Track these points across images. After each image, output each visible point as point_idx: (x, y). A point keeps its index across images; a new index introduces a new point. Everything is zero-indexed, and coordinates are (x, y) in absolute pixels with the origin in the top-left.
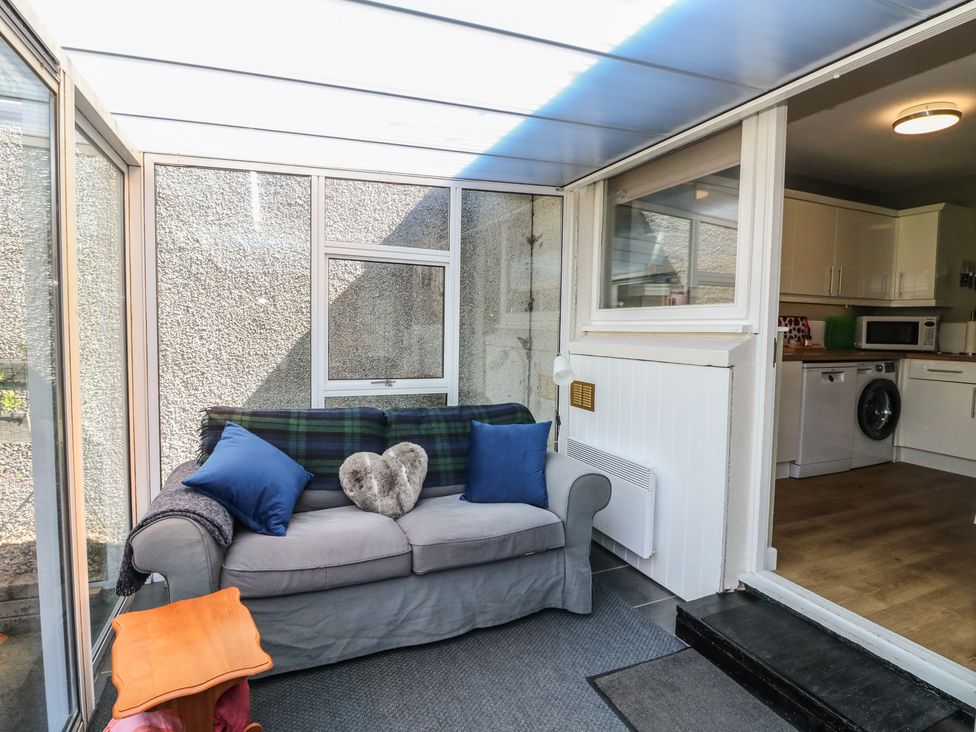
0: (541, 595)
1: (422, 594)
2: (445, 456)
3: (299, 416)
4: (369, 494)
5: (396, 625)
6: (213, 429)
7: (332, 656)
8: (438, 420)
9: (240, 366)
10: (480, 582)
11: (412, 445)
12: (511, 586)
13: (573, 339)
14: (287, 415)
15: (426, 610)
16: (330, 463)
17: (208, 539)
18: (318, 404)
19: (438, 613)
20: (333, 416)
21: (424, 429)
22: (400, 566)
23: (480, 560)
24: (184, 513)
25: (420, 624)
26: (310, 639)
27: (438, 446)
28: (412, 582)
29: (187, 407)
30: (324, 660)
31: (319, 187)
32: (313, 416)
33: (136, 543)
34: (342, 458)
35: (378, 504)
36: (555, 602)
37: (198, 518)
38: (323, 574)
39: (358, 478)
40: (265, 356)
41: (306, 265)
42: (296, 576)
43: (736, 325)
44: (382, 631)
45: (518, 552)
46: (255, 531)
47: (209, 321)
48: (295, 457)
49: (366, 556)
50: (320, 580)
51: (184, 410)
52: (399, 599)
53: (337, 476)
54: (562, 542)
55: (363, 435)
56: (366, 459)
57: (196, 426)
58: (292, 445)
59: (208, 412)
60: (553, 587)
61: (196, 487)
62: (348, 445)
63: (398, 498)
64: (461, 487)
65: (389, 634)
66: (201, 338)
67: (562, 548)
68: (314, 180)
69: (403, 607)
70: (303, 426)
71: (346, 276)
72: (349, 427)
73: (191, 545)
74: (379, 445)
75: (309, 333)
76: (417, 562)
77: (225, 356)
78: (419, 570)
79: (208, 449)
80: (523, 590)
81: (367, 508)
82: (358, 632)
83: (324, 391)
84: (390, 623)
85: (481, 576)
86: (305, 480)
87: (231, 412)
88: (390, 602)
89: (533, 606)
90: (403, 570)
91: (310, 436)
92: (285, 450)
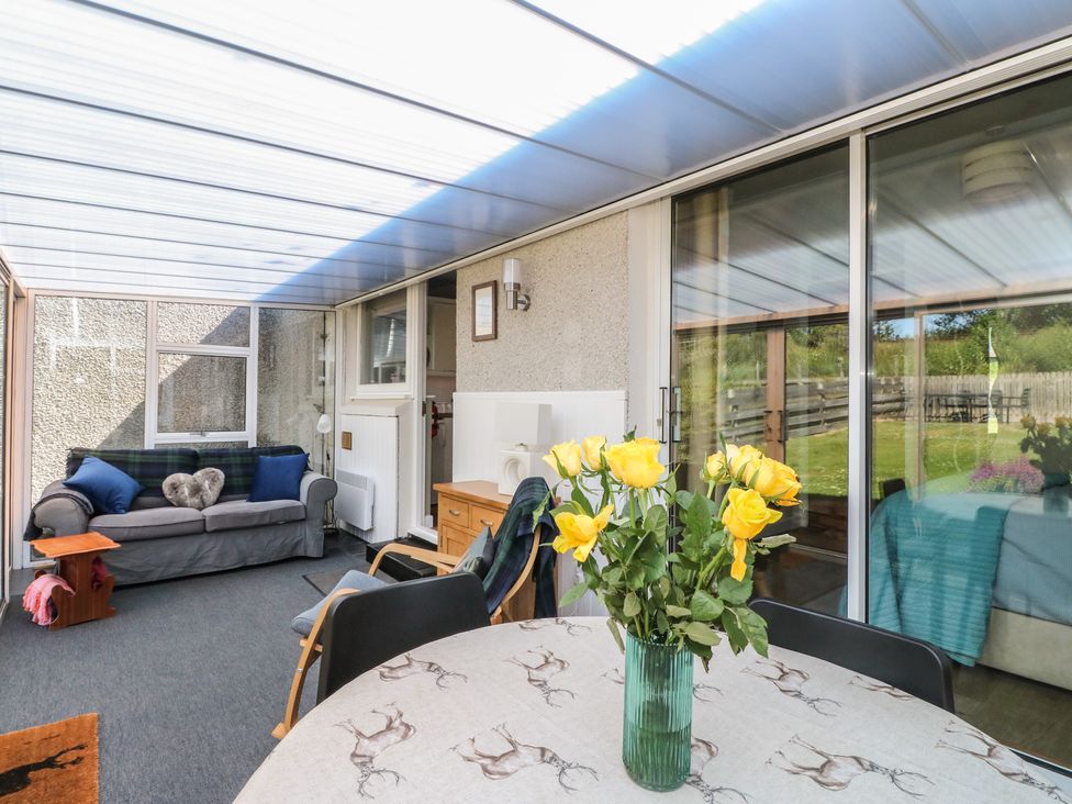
0: (290, 548)
1: (211, 544)
2: (238, 477)
3: (135, 452)
4: (182, 497)
5: (193, 561)
6: (76, 460)
7: (154, 577)
8: (235, 455)
9: (87, 426)
10: (249, 538)
11: (213, 469)
12: (269, 542)
13: (343, 404)
14: (127, 452)
15: (214, 553)
16: (156, 480)
17: (80, 510)
18: (149, 445)
19: (222, 555)
20: (161, 453)
21: (224, 461)
22: (198, 527)
23: (247, 524)
24: (66, 496)
25: (210, 560)
26: (140, 566)
27: (234, 471)
28: (205, 538)
29: (44, 455)
30: (148, 579)
31: (152, 308)
32: (144, 453)
33: (36, 512)
34: (165, 477)
35: (188, 502)
36: (300, 552)
37: (75, 499)
38: (149, 529)
39: (174, 487)
40: (108, 419)
41: (142, 354)
42: (133, 530)
43: (401, 395)
44: (185, 564)
45: (273, 521)
46: (106, 513)
47: (64, 394)
48: (133, 476)
49: (176, 521)
50: (147, 533)
51: (42, 458)
52: (196, 546)
53: (161, 488)
54: (303, 516)
55: (179, 464)
56: (182, 477)
57: (64, 458)
58: (130, 470)
59: (72, 451)
60: (298, 544)
61: (70, 486)
62: (169, 470)
63: (202, 497)
64: (247, 495)
65: (190, 566)
66: (57, 406)
67: (303, 520)
68: (150, 303)
69: (198, 551)
70: (138, 459)
71: (175, 362)
72: (170, 459)
73: (70, 512)
74: (192, 469)
75: (144, 403)
76: (208, 525)
77: (75, 419)
78: (208, 530)
79: (72, 472)
80: (278, 543)
81: (181, 504)
82: (171, 563)
83: (153, 439)
84: (191, 560)
85: (249, 535)
86: (138, 490)
87: (88, 451)
88: (190, 548)
89: (285, 555)
90: (200, 530)
91: (142, 464)
92: (126, 472)
